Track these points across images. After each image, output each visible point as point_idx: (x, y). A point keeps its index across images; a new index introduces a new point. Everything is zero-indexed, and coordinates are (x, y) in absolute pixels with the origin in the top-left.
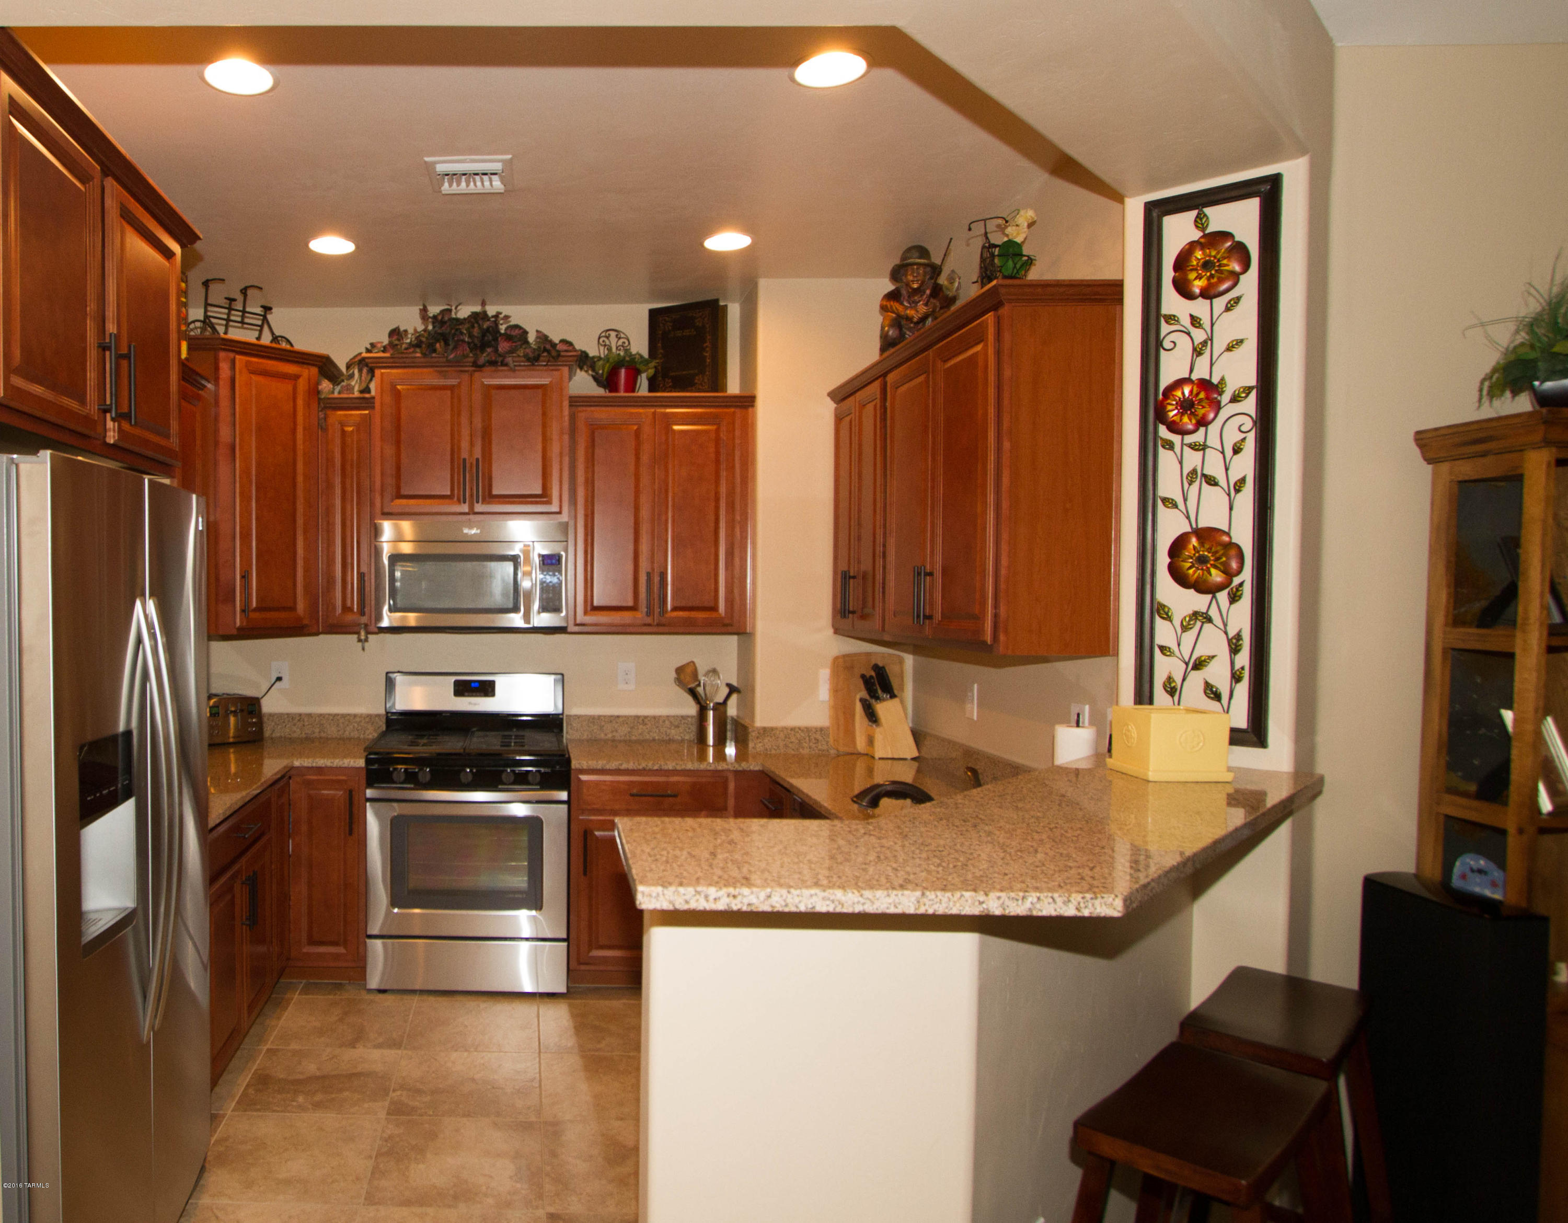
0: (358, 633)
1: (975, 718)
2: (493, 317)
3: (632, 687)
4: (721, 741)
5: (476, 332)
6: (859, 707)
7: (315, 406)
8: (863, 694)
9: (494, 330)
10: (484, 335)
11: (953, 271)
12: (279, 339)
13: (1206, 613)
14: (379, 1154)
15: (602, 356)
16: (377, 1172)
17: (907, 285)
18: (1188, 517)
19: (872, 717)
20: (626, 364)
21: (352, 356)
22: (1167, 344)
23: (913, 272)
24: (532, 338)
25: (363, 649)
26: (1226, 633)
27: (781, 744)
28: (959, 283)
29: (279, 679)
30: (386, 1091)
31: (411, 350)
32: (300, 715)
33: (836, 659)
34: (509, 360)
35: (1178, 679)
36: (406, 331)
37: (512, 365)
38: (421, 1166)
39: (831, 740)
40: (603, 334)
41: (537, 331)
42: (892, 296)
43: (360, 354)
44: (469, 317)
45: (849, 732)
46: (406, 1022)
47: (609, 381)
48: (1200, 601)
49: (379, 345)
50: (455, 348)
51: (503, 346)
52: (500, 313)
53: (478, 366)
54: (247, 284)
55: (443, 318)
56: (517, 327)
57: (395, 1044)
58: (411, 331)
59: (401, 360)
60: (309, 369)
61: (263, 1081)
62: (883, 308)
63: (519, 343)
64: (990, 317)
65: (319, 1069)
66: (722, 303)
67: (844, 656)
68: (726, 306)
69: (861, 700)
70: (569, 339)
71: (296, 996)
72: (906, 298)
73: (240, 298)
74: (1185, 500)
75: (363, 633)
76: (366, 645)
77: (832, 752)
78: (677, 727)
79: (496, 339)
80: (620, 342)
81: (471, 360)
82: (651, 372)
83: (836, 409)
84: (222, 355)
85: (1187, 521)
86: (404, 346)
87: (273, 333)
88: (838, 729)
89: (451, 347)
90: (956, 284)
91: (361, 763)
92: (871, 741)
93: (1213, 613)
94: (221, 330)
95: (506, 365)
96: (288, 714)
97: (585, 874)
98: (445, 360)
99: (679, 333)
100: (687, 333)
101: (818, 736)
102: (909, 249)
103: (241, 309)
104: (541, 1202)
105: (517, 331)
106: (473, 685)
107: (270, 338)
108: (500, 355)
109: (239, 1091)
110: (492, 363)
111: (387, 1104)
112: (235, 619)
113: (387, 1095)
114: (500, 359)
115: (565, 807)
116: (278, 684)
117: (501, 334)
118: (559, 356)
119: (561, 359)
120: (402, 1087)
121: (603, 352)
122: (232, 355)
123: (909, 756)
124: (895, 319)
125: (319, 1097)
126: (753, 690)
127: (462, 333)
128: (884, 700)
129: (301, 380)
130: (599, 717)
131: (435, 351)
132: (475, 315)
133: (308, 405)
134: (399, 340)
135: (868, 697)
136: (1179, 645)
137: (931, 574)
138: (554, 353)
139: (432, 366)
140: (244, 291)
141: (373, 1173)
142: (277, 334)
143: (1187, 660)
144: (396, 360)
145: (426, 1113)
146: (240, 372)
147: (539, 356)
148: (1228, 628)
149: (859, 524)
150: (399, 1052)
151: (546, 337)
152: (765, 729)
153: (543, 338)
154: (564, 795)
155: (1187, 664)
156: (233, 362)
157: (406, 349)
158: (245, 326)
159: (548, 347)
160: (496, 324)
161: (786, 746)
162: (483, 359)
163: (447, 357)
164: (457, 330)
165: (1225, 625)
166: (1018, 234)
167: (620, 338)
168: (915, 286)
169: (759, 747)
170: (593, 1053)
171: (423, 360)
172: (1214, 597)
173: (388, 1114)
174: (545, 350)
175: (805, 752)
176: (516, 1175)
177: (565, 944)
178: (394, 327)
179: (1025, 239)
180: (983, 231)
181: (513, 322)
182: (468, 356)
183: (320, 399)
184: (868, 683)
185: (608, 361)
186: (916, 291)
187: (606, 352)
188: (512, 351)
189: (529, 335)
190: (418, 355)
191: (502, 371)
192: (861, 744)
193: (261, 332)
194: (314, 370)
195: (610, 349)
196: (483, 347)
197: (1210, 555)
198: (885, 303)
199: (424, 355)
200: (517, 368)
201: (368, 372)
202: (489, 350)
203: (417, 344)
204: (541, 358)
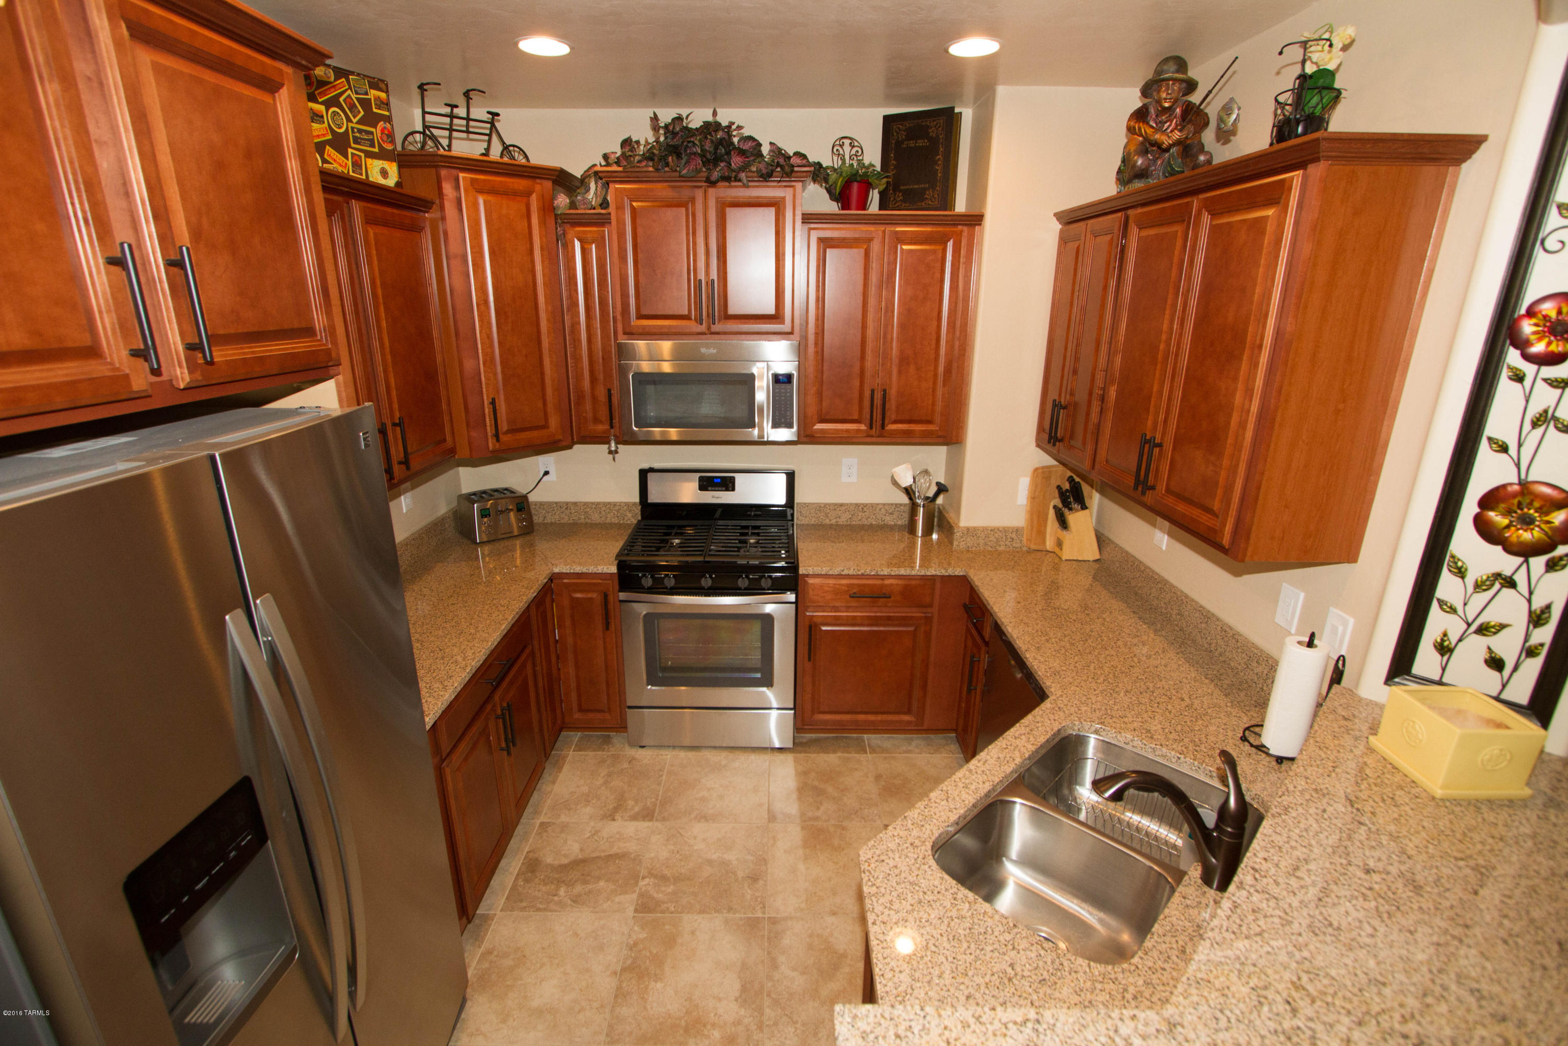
0: (608, 443)
1: (1164, 548)
2: (726, 127)
3: (854, 479)
4: (928, 531)
5: (708, 146)
6: (1051, 513)
7: (551, 222)
8: (1057, 502)
9: (726, 142)
10: (716, 148)
11: (1232, 100)
12: (511, 148)
13: (1511, 577)
14: (624, 970)
15: (836, 167)
16: (620, 995)
17: (1159, 102)
18: (1518, 465)
19: (1063, 523)
20: (859, 179)
21: (586, 169)
22: (1551, 244)
23: (1168, 89)
24: (765, 150)
25: (614, 459)
26: (1529, 601)
27: (982, 542)
28: (1238, 115)
29: (546, 473)
30: (636, 878)
31: (644, 164)
32: (567, 503)
33: (1036, 470)
34: (743, 175)
35: (1453, 638)
36: (638, 142)
37: (745, 181)
38: (659, 985)
39: (1024, 539)
40: (838, 143)
41: (771, 143)
42: (1140, 115)
43: (595, 165)
44: (701, 127)
45: (1041, 533)
46: (659, 784)
47: (842, 196)
48: (1507, 563)
49: (613, 156)
50: (687, 162)
51: (736, 161)
52: (733, 123)
53: (712, 183)
54: (470, 88)
55: (674, 128)
56: (751, 138)
57: (647, 815)
58: (643, 142)
59: (633, 175)
60: (541, 184)
61: (532, 866)
62: (1130, 130)
63: (752, 158)
64: (1296, 176)
65: (581, 850)
66: (957, 110)
67: (1043, 468)
68: (961, 113)
69: (1055, 507)
70: (803, 151)
71: (571, 753)
72: (1154, 116)
73: (461, 101)
74: (1520, 445)
75: (613, 444)
76: (616, 456)
77: (1024, 549)
78: (892, 514)
79: (728, 153)
80: (853, 152)
81: (706, 174)
82: (882, 187)
83: (1061, 231)
84: (444, 172)
85: (1515, 470)
86: (637, 158)
87: (504, 143)
88: (1032, 530)
89: (683, 161)
90: (1234, 117)
91: (614, 569)
92: (1060, 544)
93: (1521, 578)
94: (445, 142)
95: (740, 180)
96: (556, 503)
97: (809, 659)
98: (677, 174)
99: (912, 144)
100: (920, 143)
101: (1014, 536)
102: (1166, 60)
103: (465, 116)
104: (761, 1035)
105: (750, 144)
106: (716, 480)
107: (501, 148)
108: (733, 171)
109: (509, 881)
110: (727, 179)
111: (635, 896)
112: (488, 443)
113: (636, 883)
114: (734, 174)
115: (794, 605)
116: (545, 477)
117: (735, 148)
118: (792, 171)
119: (794, 175)
120: (651, 874)
121: (837, 163)
122: (454, 172)
123: (1091, 559)
124: (1142, 143)
125: (578, 888)
126: (960, 489)
127: (694, 144)
128: (1077, 511)
129: (534, 196)
130: (825, 505)
131: (667, 165)
132: (707, 125)
133: (543, 222)
134: (632, 151)
135: (1060, 505)
136: (1465, 604)
137: (1160, 445)
138: (787, 169)
139: (667, 181)
140: (467, 94)
141: (616, 996)
142: (508, 143)
143: (1470, 620)
144: (629, 174)
145: (668, 908)
146: (466, 191)
147: (772, 171)
148: (1534, 598)
149: (1077, 359)
150: (650, 824)
151: (780, 150)
152: (968, 529)
153: (777, 151)
154: (791, 597)
155: (1469, 625)
156: (457, 180)
157: (639, 162)
158: (471, 136)
159: (782, 161)
160: (730, 136)
161: (986, 544)
162: (715, 175)
163: (680, 172)
164: (689, 142)
165: (1531, 593)
166: (1331, 59)
167: (853, 147)
168: (1166, 105)
169: (963, 545)
170: (811, 823)
171: (657, 174)
172: (1527, 561)
173: (636, 911)
174: (778, 165)
175: (1002, 548)
176: (740, 996)
177: (793, 712)
178: (625, 137)
179: (1340, 65)
180: (1301, 58)
181: (746, 132)
182: (701, 171)
183: (556, 215)
184: (1063, 495)
185: (841, 175)
186: (1165, 110)
187: (840, 162)
188: (743, 168)
189: (762, 148)
190: (651, 169)
191: (736, 187)
192: (1050, 544)
193: (489, 142)
194: (548, 184)
195: (843, 160)
196: (716, 160)
197: (1536, 515)
198: (1132, 123)
199: (657, 170)
200: (750, 184)
201: (603, 185)
202: (722, 164)
203: (649, 156)
204: (774, 174)
